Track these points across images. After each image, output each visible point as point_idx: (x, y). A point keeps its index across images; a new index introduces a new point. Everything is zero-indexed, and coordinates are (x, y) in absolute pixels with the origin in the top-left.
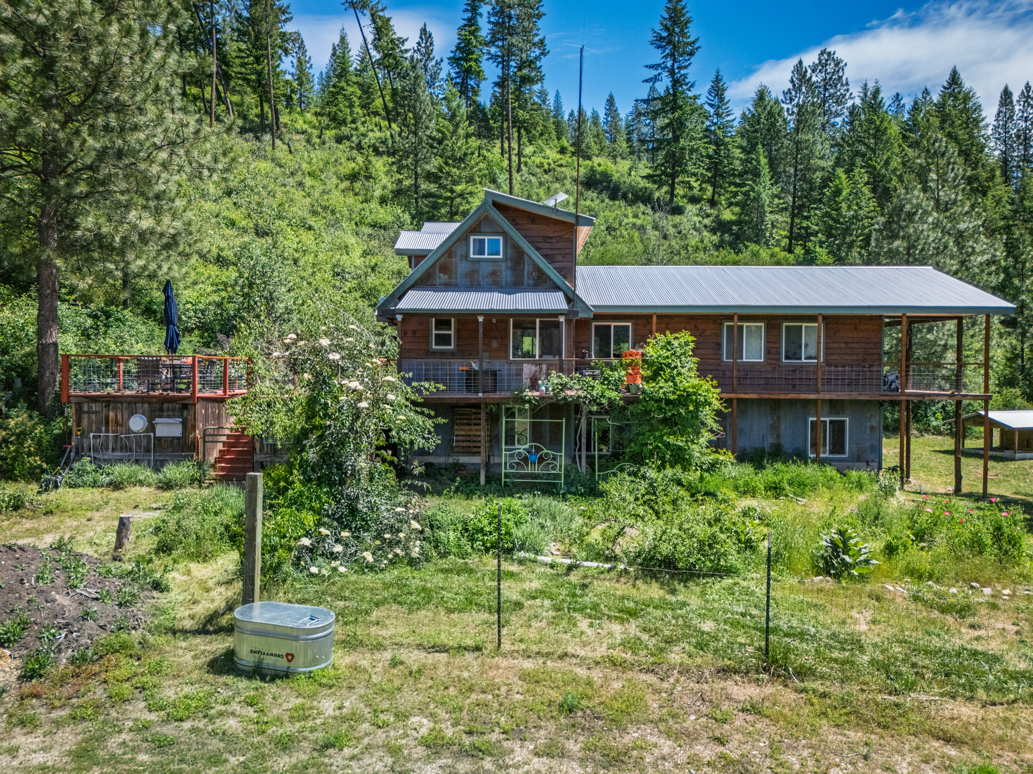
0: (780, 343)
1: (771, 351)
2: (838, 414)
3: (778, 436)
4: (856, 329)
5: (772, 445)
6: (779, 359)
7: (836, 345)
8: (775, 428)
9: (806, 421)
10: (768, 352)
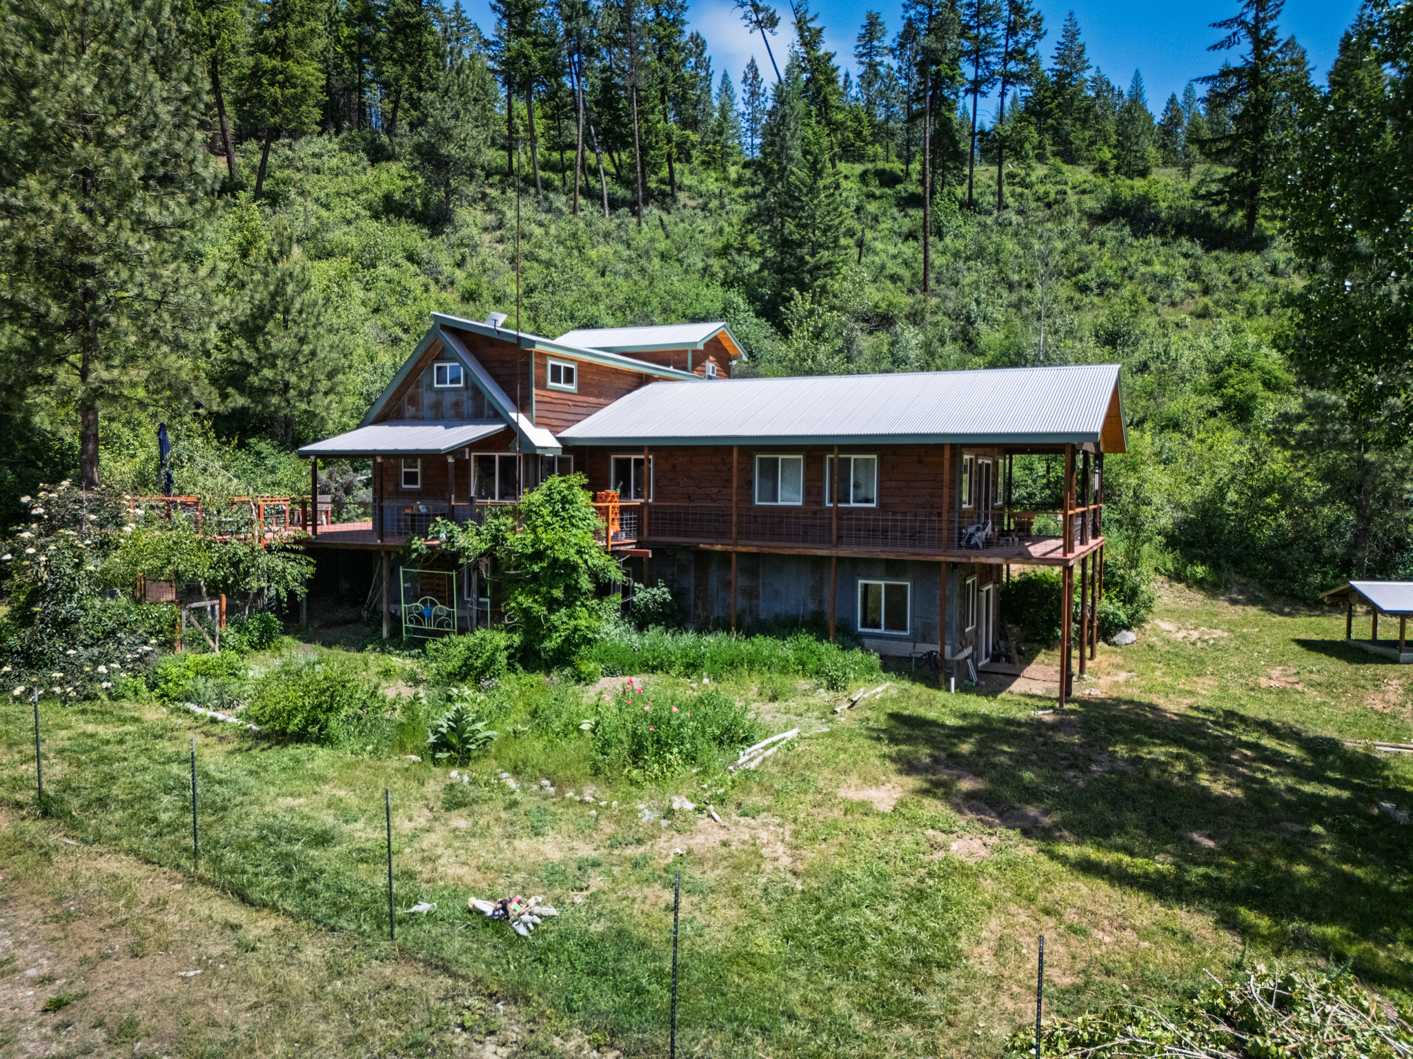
0: (823, 480)
1: (812, 491)
2: (897, 577)
3: (821, 602)
4: (920, 462)
5: (814, 613)
6: (822, 502)
7: (893, 484)
8: (817, 591)
9: (855, 585)
10: (808, 493)
